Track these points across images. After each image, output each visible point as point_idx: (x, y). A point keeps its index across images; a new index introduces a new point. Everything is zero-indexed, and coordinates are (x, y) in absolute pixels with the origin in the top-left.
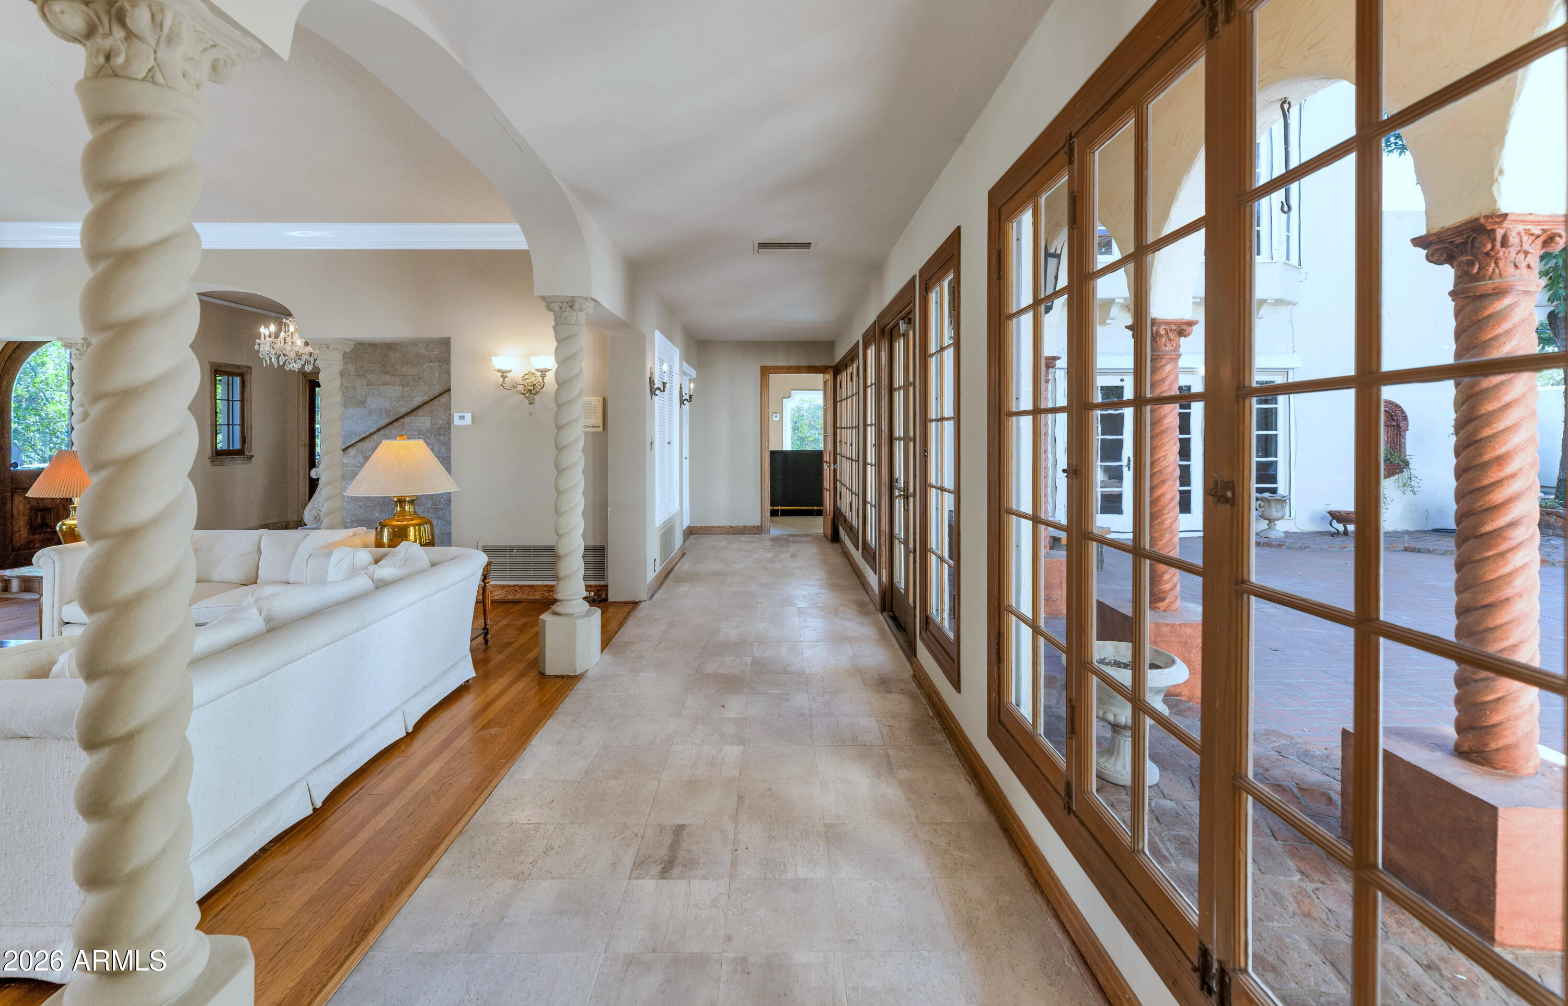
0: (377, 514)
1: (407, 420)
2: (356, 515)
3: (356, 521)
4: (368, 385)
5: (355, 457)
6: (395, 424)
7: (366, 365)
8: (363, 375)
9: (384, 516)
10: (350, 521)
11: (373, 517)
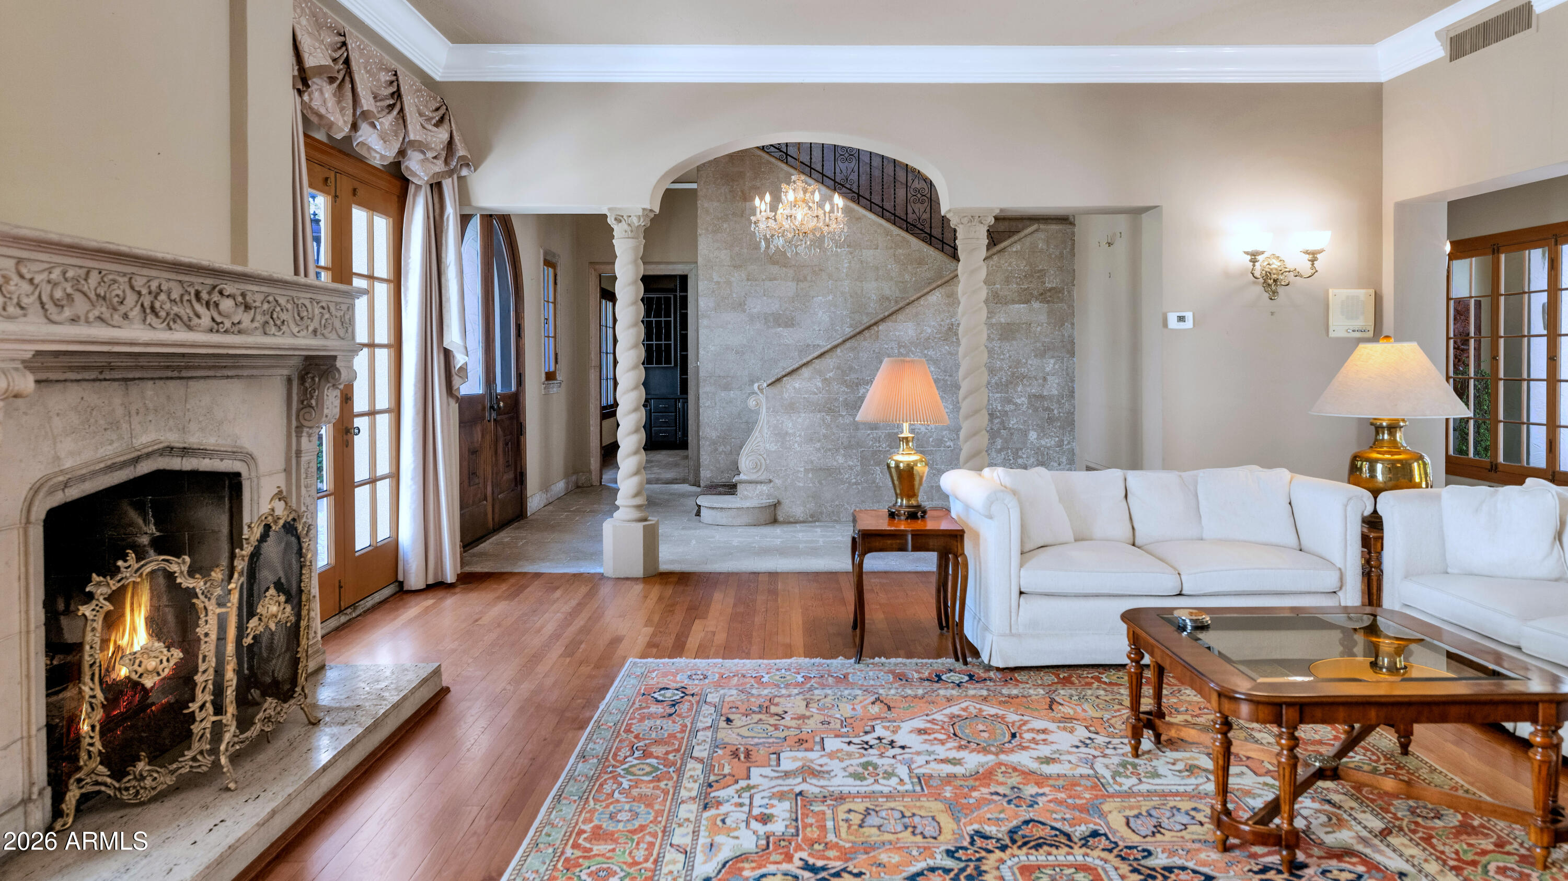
0: (841, 460)
1: (882, 327)
2: (812, 462)
3: (812, 470)
4: (748, 280)
5: (810, 379)
6: (867, 333)
7: (745, 250)
8: (741, 266)
9: (851, 463)
10: (802, 469)
11: (835, 463)
